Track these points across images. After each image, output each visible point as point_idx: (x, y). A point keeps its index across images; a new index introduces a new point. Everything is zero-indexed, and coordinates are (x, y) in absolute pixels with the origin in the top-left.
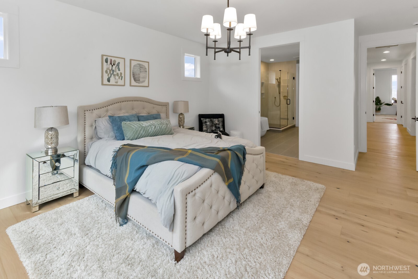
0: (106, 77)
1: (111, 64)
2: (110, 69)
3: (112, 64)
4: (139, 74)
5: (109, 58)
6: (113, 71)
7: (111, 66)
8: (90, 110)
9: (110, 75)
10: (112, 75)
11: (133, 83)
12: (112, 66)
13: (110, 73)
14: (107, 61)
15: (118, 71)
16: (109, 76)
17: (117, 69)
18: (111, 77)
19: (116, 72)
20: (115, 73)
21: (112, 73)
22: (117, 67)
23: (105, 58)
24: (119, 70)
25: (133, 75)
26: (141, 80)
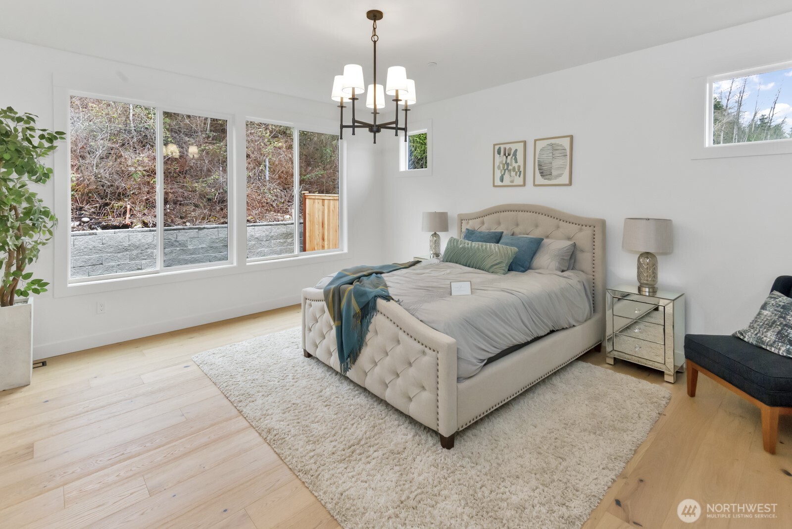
0: (498, 174)
1: (505, 155)
2: (504, 162)
3: (507, 155)
4: (551, 163)
5: (502, 147)
6: (508, 165)
7: (505, 157)
9: (503, 171)
10: (507, 171)
11: (540, 180)
12: (507, 157)
13: (504, 168)
14: (499, 153)
15: (514, 164)
16: (503, 173)
17: (513, 161)
18: (504, 174)
19: (511, 165)
20: (510, 167)
21: (506, 168)
22: (514, 157)
23: (497, 147)
24: (516, 162)
25: (540, 165)
26: (554, 173)
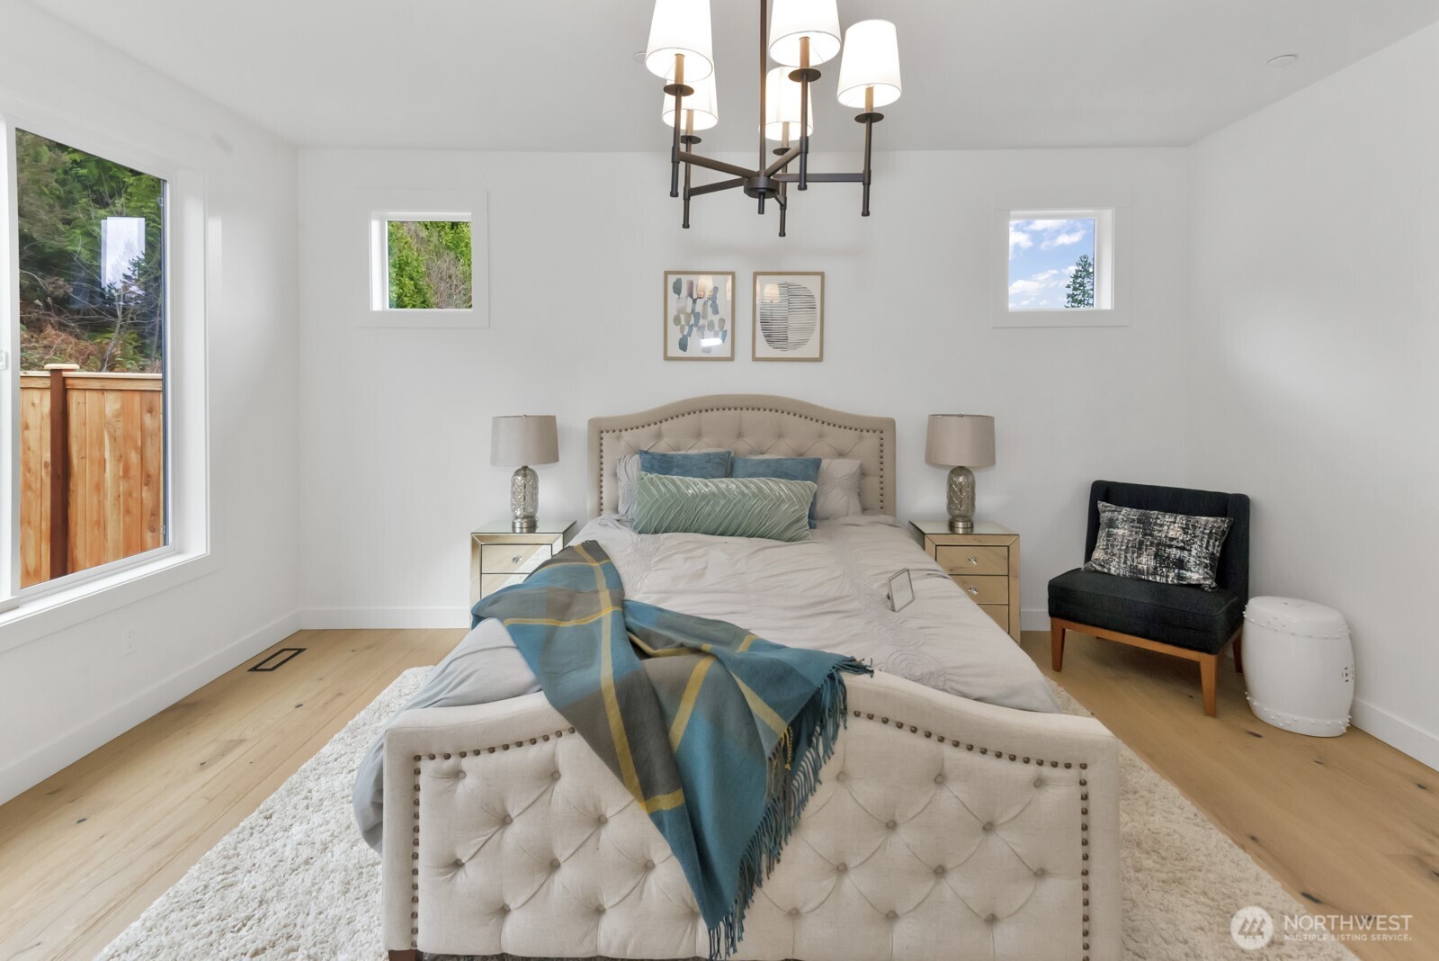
0: (675, 335)
1: (691, 295)
2: (689, 310)
3: (695, 296)
4: (785, 319)
5: (685, 279)
6: (697, 316)
7: (690, 300)
8: (614, 431)
9: (687, 328)
10: (695, 329)
11: (764, 349)
12: (695, 301)
13: (688, 322)
14: (677, 290)
15: (711, 316)
16: (685, 333)
17: (710, 310)
18: (689, 334)
19: (705, 317)
20: (701, 322)
21: (692, 322)
22: (710, 302)
23: (672, 279)
24: (716, 311)
25: (763, 322)
26: (792, 337)
